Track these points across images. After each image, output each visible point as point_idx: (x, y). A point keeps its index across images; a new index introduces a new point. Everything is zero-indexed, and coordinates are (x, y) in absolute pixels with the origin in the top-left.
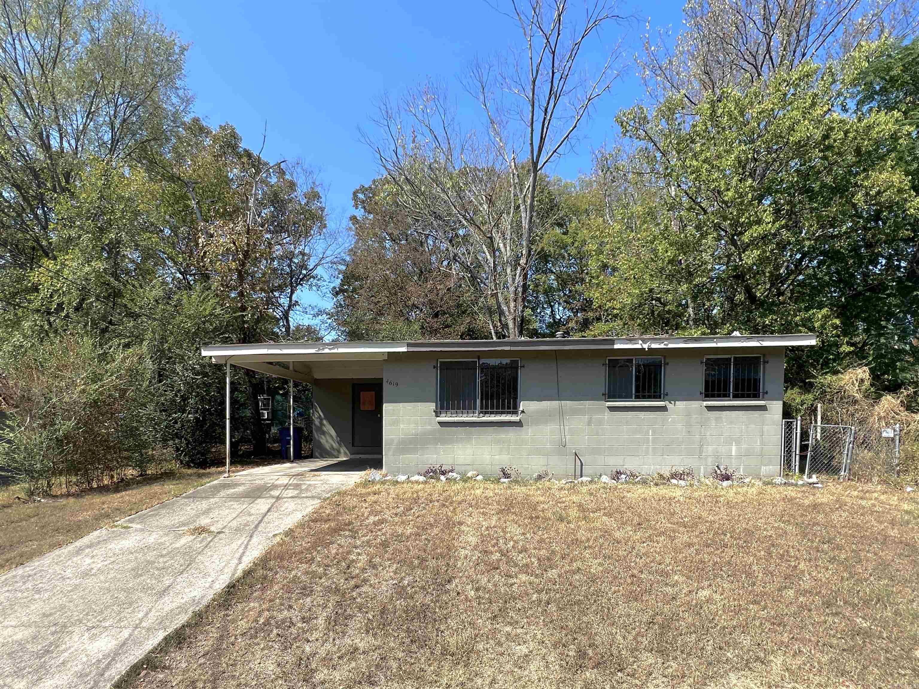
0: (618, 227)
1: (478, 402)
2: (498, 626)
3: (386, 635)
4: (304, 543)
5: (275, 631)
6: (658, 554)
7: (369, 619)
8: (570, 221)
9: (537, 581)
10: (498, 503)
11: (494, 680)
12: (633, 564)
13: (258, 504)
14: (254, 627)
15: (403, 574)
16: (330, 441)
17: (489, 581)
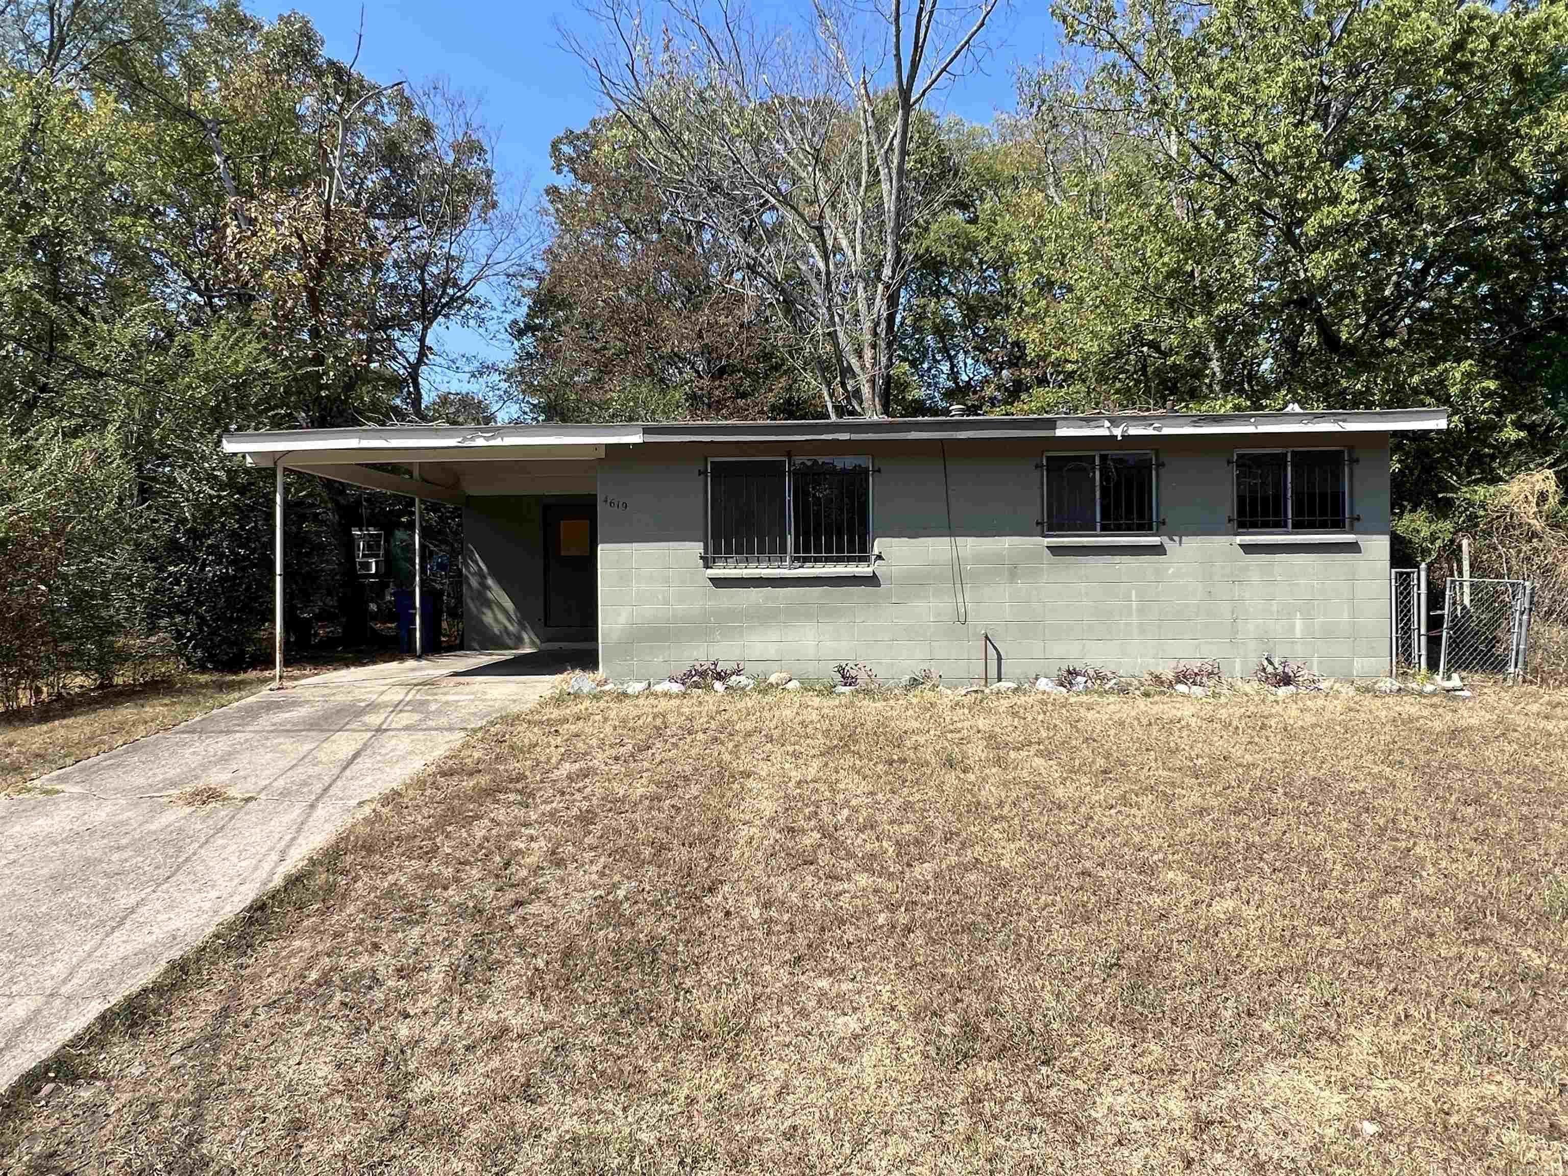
0: (1068, 209)
1: (790, 540)
2: (803, 978)
3: (571, 1000)
4: (419, 818)
5: (338, 997)
6: (1138, 829)
7: (537, 970)
8: (982, 199)
9: (890, 886)
10: (826, 733)
11: (785, 1086)
12: (1085, 850)
13: (335, 741)
14: (297, 989)
15: (617, 878)
16: (501, 617)
17: (792, 888)
